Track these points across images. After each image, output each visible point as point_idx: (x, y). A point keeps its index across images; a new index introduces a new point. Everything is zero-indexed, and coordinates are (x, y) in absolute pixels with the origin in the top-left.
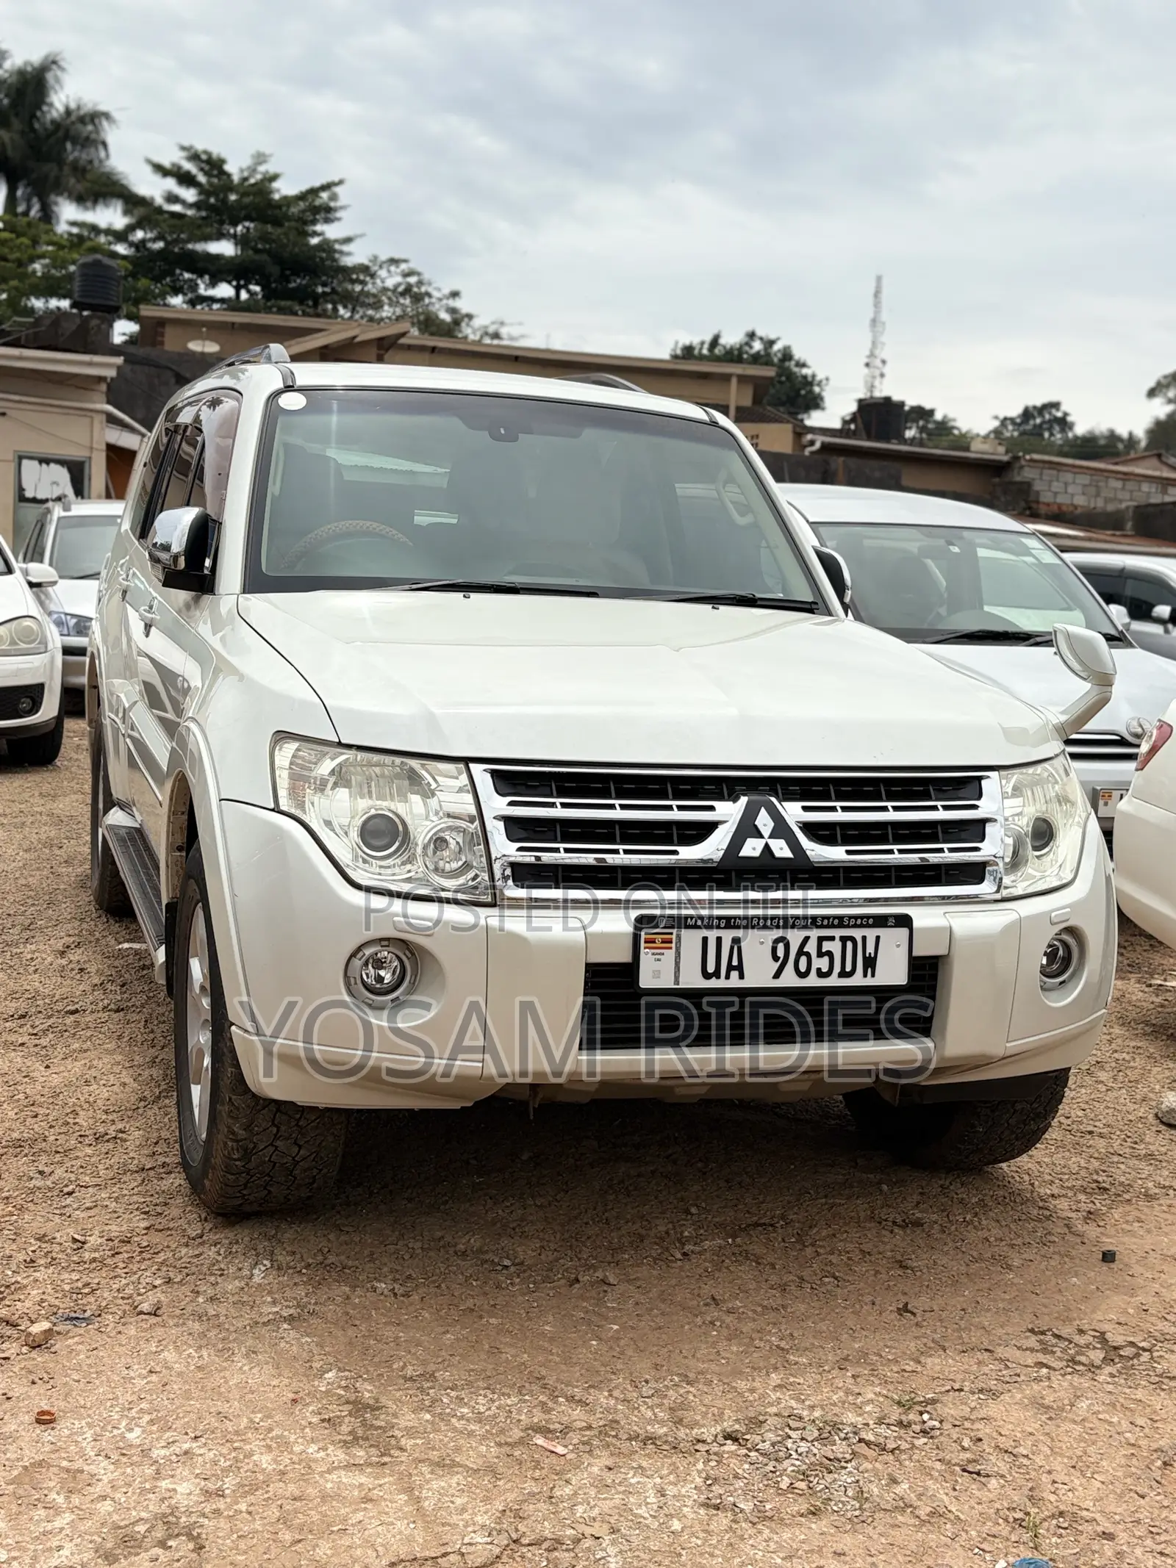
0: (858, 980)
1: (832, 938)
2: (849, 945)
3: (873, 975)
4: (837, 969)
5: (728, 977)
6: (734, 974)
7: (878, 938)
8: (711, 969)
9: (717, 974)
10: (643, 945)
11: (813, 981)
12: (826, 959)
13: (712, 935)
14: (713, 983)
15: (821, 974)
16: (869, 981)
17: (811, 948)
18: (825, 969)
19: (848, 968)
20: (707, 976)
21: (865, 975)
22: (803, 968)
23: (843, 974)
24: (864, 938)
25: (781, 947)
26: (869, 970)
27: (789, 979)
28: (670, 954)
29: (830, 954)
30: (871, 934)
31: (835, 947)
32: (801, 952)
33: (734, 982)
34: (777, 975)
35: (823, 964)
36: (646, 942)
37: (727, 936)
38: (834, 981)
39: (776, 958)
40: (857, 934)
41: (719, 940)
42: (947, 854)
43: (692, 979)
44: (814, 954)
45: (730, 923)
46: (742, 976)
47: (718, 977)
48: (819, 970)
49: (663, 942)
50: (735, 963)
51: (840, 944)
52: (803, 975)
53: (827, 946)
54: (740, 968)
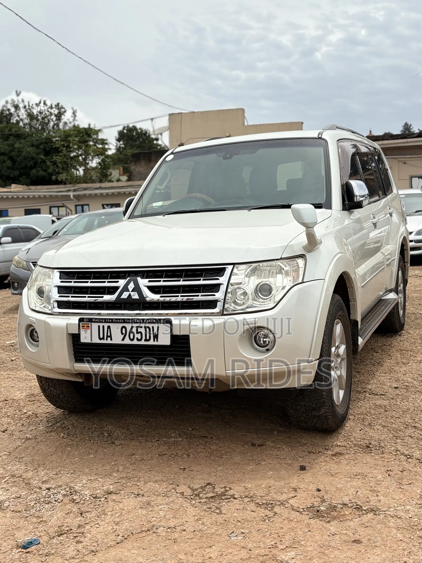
0: (151, 342)
1: (141, 327)
2: (148, 329)
3: (157, 341)
4: (144, 338)
5: (107, 340)
6: (109, 339)
7: (158, 327)
8: (101, 336)
9: (103, 338)
10: (81, 328)
11: (135, 342)
12: (140, 334)
13: (101, 325)
14: (102, 342)
15: (138, 340)
16: (156, 343)
17: (134, 330)
18: (139, 338)
19: (148, 338)
20: (100, 339)
21: (154, 341)
22: (132, 337)
23: (146, 340)
24: (153, 327)
25: (124, 330)
26: (156, 339)
27: (127, 341)
28: (89, 331)
29: (141, 333)
30: (155, 326)
31: (142, 330)
32: (131, 332)
33: (109, 341)
34: (123, 340)
35: (139, 336)
36: (82, 327)
37: (106, 325)
38: (143, 342)
39: (122, 334)
40: (150, 326)
41: (103, 326)
42: (200, 297)
43: (96, 340)
44: (135, 332)
45: (106, 321)
46: (111, 340)
47: (104, 339)
48: (137, 338)
49: (87, 327)
50: (109, 335)
51: (144, 329)
52: (132, 340)
53: (140, 330)
54: (111, 336)
